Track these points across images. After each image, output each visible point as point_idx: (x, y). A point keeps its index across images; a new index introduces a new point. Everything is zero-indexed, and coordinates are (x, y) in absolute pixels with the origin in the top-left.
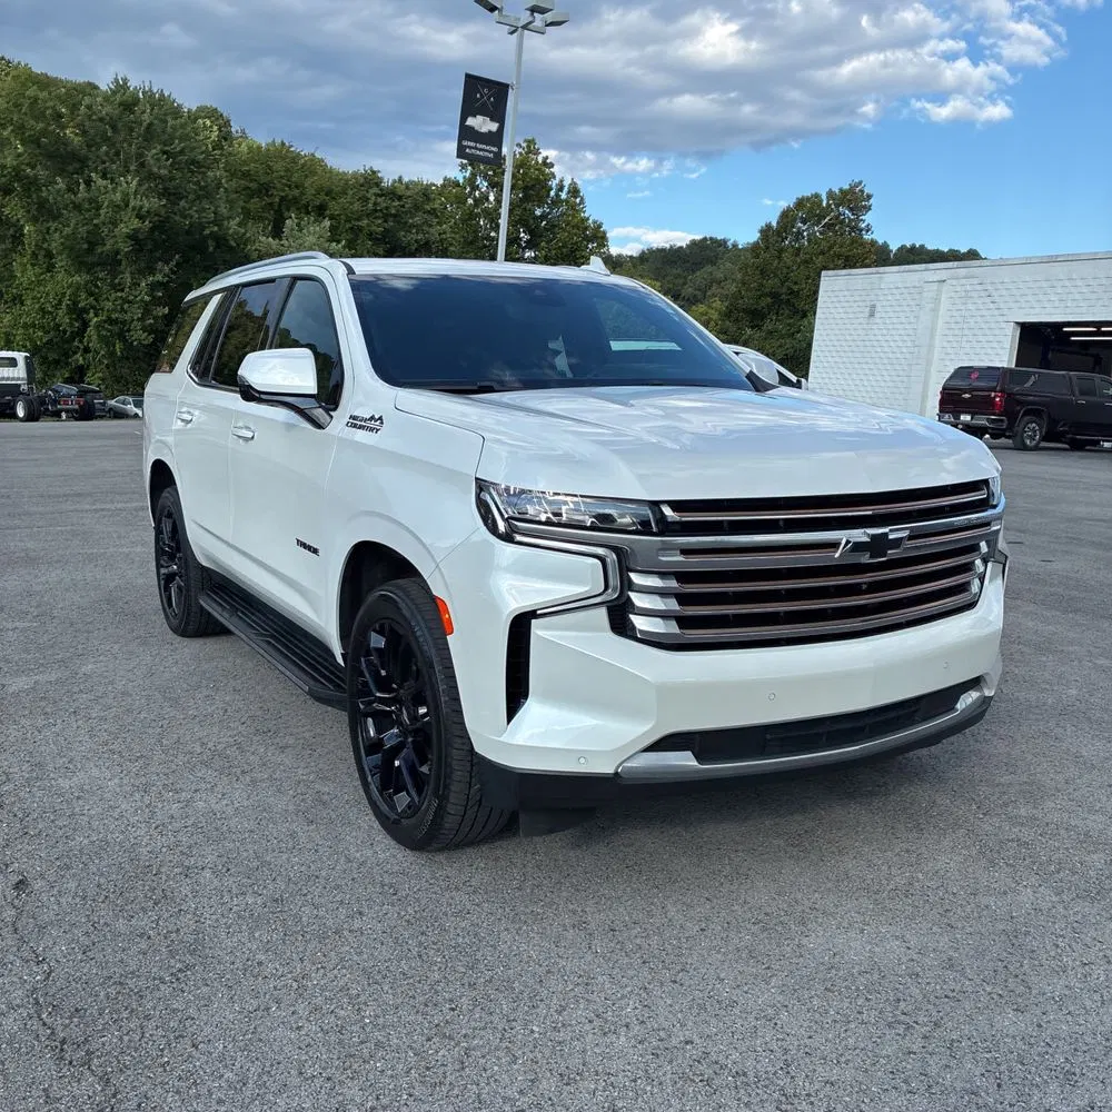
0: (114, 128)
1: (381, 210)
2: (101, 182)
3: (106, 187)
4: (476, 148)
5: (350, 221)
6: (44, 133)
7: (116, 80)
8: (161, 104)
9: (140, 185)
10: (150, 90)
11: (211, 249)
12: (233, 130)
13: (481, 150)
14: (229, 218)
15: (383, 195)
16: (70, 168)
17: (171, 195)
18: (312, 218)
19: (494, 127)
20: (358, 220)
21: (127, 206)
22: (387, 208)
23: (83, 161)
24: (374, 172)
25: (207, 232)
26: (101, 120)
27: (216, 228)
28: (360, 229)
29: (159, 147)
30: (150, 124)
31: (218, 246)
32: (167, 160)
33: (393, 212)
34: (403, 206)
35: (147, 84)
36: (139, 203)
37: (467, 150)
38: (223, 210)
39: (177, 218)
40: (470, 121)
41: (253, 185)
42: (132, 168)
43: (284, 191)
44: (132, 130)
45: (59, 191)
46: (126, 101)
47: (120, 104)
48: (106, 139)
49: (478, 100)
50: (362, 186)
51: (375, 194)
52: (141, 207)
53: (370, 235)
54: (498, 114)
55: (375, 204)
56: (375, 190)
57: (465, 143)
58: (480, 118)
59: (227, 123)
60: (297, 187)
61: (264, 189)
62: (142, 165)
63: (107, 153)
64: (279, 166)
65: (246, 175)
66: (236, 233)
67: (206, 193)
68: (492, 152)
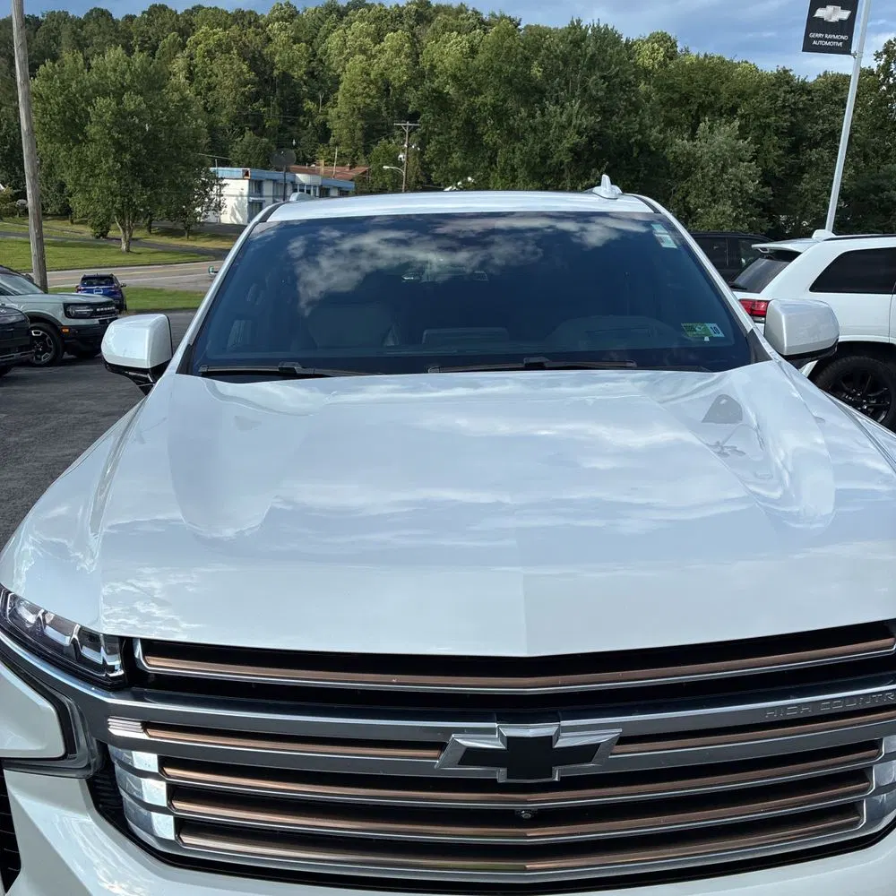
0: (566, 63)
1: (789, 106)
2: (552, 108)
3: (555, 112)
4: (824, 39)
5: (758, 119)
6: (514, 74)
7: (572, 22)
8: (606, 37)
9: (580, 107)
10: (598, 27)
11: (635, 155)
12: (678, 49)
13: (829, 40)
14: (651, 127)
15: (792, 91)
16: (532, 100)
17: (606, 113)
18: (724, 120)
19: (845, 15)
20: (767, 117)
21: (570, 124)
22: (795, 103)
23: (542, 92)
24: (786, 71)
25: (633, 140)
26: (556, 57)
27: (640, 137)
28: (768, 125)
29: (598, 74)
30: (593, 55)
31: (641, 152)
32: (604, 83)
33: (801, 106)
34: (812, 100)
35: (596, 22)
36: (578, 122)
37: (814, 42)
38: (647, 121)
39: (610, 131)
40: (820, 13)
41: (676, 96)
42: (577, 93)
43: (701, 98)
44: (578, 62)
45: (522, 119)
46: (575, 35)
47: (571, 42)
48: (559, 73)
50: (774, 85)
51: (785, 92)
52: (580, 125)
53: (778, 132)
55: (784, 101)
56: (786, 88)
57: (812, 35)
58: (830, 8)
59: (674, 45)
60: (713, 93)
61: (686, 99)
62: (585, 90)
63: (559, 83)
64: (699, 77)
65: (671, 88)
66: (657, 139)
67: (635, 108)
68: (842, 40)
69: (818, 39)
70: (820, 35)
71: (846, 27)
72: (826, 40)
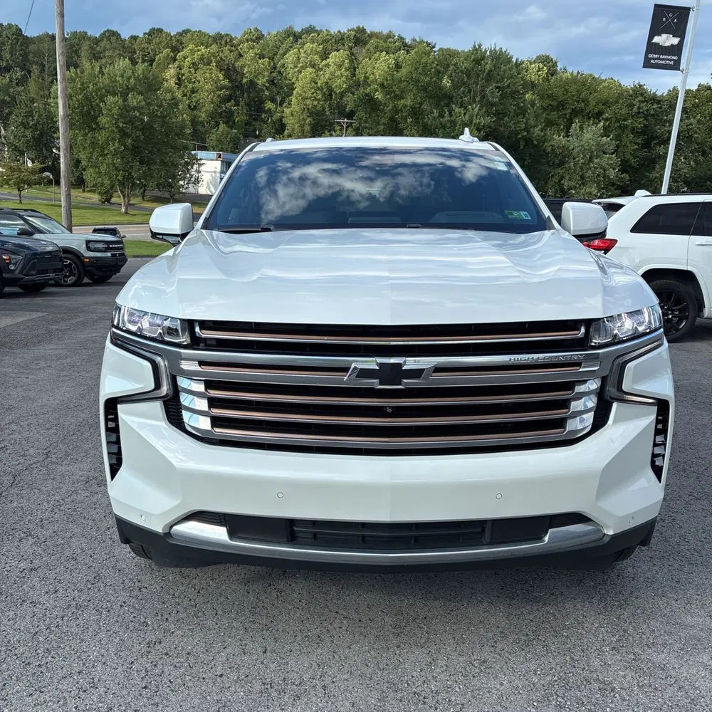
0: (469, 76)
1: (643, 112)
2: (457, 110)
3: (460, 113)
4: (659, 59)
5: (619, 122)
6: (429, 84)
7: (475, 46)
8: (500, 58)
9: (480, 110)
10: (495, 50)
11: (522, 147)
12: (558, 68)
13: (663, 59)
14: (534, 126)
15: (646, 101)
16: (442, 103)
17: (500, 115)
18: (592, 122)
19: (675, 41)
20: (625, 120)
21: (472, 123)
22: (647, 111)
23: (451, 98)
24: (640, 86)
25: (520, 136)
26: (462, 72)
27: (525, 133)
28: (626, 127)
29: (494, 85)
30: (490, 71)
31: (527, 144)
32: (498, 92)
33: (652, 112)
34: (661, 108)
35: (493, 47)
36: (478, 121)
37: (652, 61)
38: (532, 122)
39: (502, 129)
40: (656, 39)
41: (554, 103)
42: (477, 99)
43: (573, 105)
44: (478, 76)
45: (434, 118)
46: (477, 56)
47: (473, 60)
48: (463, 84)
49: (663, 23)
50: (631, 96)
51: (640, 102)
52: (479, 123)
53: (633, 131)
54: (680, 31)
55: (639, 108)
56: (640, 98)
57: (650, 56)
58: (664, 36)
59: (555, 65)
60: (583, 101)
61: (561, 105)
62: (483, 97)
63: (464, 92)
64: (573, 89)
65: (551, 97)
66: (538, 135)
67: (523, 111)
68: (673, 60)
69: (654, 59)
70: (656, 56)
71: (677, 50)
72: (661, 59)
